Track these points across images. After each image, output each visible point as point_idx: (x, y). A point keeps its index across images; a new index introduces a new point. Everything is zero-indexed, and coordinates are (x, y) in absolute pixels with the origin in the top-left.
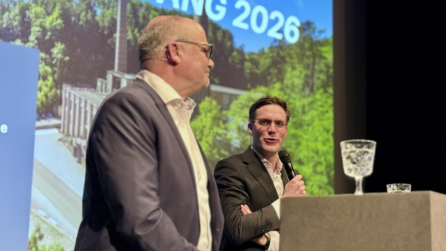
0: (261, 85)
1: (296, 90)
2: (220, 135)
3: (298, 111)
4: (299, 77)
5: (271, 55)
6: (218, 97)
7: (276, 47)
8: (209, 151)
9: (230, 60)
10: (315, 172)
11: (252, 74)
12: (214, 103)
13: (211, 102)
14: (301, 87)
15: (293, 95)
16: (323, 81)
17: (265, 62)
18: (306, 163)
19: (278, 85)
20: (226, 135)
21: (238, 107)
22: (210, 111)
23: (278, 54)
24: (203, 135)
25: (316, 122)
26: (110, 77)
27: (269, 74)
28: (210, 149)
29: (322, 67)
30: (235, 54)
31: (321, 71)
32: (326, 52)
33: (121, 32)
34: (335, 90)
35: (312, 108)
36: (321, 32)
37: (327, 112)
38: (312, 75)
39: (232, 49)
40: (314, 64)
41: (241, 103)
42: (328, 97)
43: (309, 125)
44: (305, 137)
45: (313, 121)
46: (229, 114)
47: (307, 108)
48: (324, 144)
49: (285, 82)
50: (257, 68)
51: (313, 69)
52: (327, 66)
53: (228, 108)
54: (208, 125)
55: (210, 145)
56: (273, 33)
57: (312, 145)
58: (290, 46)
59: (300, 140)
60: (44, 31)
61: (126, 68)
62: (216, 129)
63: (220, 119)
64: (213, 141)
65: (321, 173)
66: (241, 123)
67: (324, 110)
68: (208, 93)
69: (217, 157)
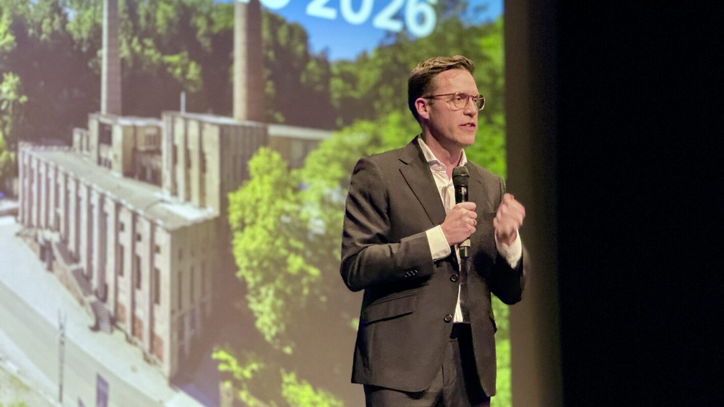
0: (362, 118)
2: (287, 214)
5: (380, 62)
7: (391, 46)
8: (268, 243)
9: (303, 79)
11: (347, 101)
12: (276, 156)
13: (270, 156)
17: (368, 77)
20: (298, 212)
21: (320, 162)
22: (269, 172)
23: (395, 60)
24: (256, 215)
26: (93, 125)
27: (378, 97)
28: (271, 239)
30: (312, 66)
32: (489, 46)
33: (110, 46)
34: (508, 119)
37: (493, 160)
39: (307, 57)
41: (324, 155)
42: (495, 133)
46: (304, 175)
50: (354, 88)
53: (300, 164)
54: (266, 196)
55: (270, 233)
58: (417, 43)
61: (119, 106)
62: (280, 204)
63: (286, 185)
64: (275, 224)
66: (326, 191)
67: (488, 156)
68: (265, 140)
69: (283, 252)
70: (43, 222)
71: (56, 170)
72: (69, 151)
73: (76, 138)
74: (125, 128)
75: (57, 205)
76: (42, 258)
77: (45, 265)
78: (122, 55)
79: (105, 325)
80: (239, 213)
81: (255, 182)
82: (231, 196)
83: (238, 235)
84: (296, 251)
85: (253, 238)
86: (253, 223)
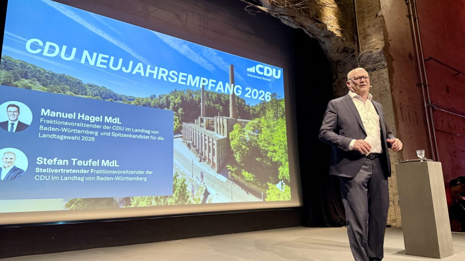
0: (257, 118)
1: (271, 119)
2: (242, 137)
3: (272, 126)
4: (271, 114)
5: (260, 106)
6: (240, 123)
7: (262, 103)
8: (238, 143)
9: (244, 110)
10: (280, 148)
11: (253, 114)
12: (239, 125)
13: (238, 125)
14: (273, 117)
15: (270, 121)
16: (281, 114)
17: (258, 109)
18: (276, 145)
19: (263, 117)
20: (244, 137)
21: (248, 126)
22: (237, 128)
23: (263, 106)
24: (235, 137)
25: (279, 130)
26: (199, 119)
27: (260, 113)
28: (238, 142)
29: (281, 109)
30: (246, 107)
31: (280, 111)
32: (282, 104)
33: (202, 102)
34: (286, 118)
35: (277, 125)
36: (279, 97)
37: (284, 126)
38: (277, 113)
39: (245, 105)
40: (277, 108)
41: (249, 125)
42: (284, 121)
43: (276, 131)
44: (275, 135)
45: (278, 130)
46: (245, 129)
47: (275, 125)
48: (283, 138)
49: (266, 116)
50: (255, 112)
51: (277, 110)
52: (283, 109)
53: (244, 127)
54: (237, 133)
55: (238, 140)
56: (260, 98)
57: (278, 138)
58: (267, 102)
59: (273, 137)
60: (175, 104)
61: (205, 115)
62: (240, 135)
63: (241, 131)
64: (239, 139)
65: (282, 149)
66: (250, 132)
67: (283, 125)
68: (237, 122)
69: (241, 145)
70: (188, 139)
71: (191, 128)
72: (194, 124)
73: (195, 121)
74: (206, 119)
75: (191, 135)
76: (188, 147)
77: (189, 148)
78: (205, 104)
79: (203, 160)
80: (231, 137)
81: (235, 130)
82: (230, 133)
83: (231, 141)
84: (244, 144)
85: (235, 142)
86: (234, 139)
